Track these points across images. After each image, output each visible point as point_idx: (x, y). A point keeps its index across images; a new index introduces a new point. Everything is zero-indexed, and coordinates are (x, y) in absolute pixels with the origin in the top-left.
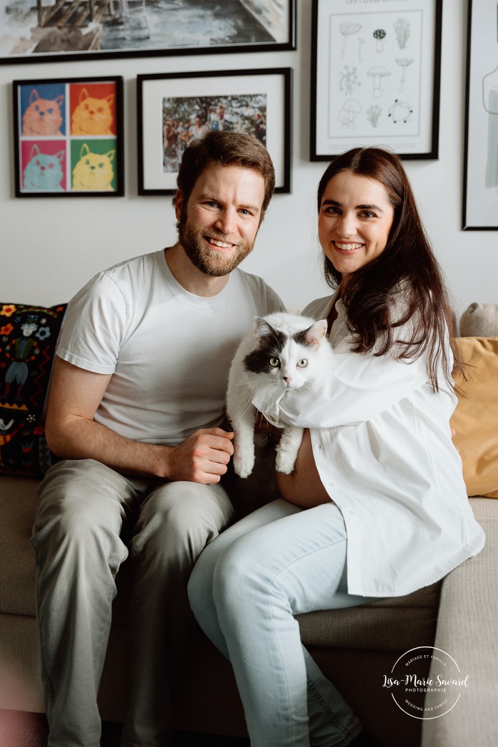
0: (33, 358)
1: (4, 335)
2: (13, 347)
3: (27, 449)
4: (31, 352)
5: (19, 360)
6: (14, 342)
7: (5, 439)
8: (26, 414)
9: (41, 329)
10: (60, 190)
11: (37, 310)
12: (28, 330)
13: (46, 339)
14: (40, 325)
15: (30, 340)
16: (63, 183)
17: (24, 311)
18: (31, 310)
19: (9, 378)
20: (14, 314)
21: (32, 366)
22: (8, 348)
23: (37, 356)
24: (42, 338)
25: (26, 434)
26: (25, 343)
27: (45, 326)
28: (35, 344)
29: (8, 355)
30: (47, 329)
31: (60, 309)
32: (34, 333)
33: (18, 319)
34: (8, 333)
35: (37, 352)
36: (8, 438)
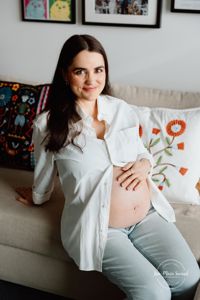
0: (27, 113)
1: (14, 101)
2: (18, 107)
3: (26, 157)
4: (26, 111)
5: (21, 114)
6: (18, 105)
7: (15, 152)
8: (24, 141)
9: (31, 99)
10: (44, 19)
11: (29, 88)
12: (25, 99)
13: (33, 104)
14: (30, 97)
15: (26, 104)
16: (45, 15)
17: (23, 88)
18: (26, 88)
19: (16, 123)
20: (18, 89)
21: (27, 117)
22: (16, 108)
23: (29, 113)
24: (31, 103)
25: (24, 150)
26: (23, 106)
27: (32, 97)
28: (28, 106)
29: (16, 111)
30: (33, 99)
31: (40, 88)
32: (28, 100)
33: (20, 93)
34: (15, 100)
35: (29, 110)
36: (17, 152)
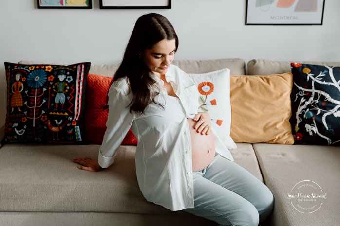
0: (67, 91)
1: (50, 81)
2: (56, 86)
3: (70, 131)
4: (65, 89)
5: (60, 92)
6: (56, 84)
7: (59, 129)
8: (67, 117)
9: (68, 77)
10: (61, 6)
11: (63, 68)
12: (62, 78)
13: (71, 82)
14: (67, 76)
15: (64, 83)
16: (62, 2)
17: (57, 68)
18: (60, 68)
19: (56, 101)
20: (52, 70)
21: (67, 95)
22: (54, 87)
23: (69, 90)
24: (69, 82)
25: (68, 125)
26: (61, 84)
27: (69, 75)
28: (66, 84)
29: (54, 91)
30: (71, 77)
31: (75, 67)
32: (65, 79)
33: (55, 73)
34: (52, 80)
35: (68, 88)
36: (61, 128)
